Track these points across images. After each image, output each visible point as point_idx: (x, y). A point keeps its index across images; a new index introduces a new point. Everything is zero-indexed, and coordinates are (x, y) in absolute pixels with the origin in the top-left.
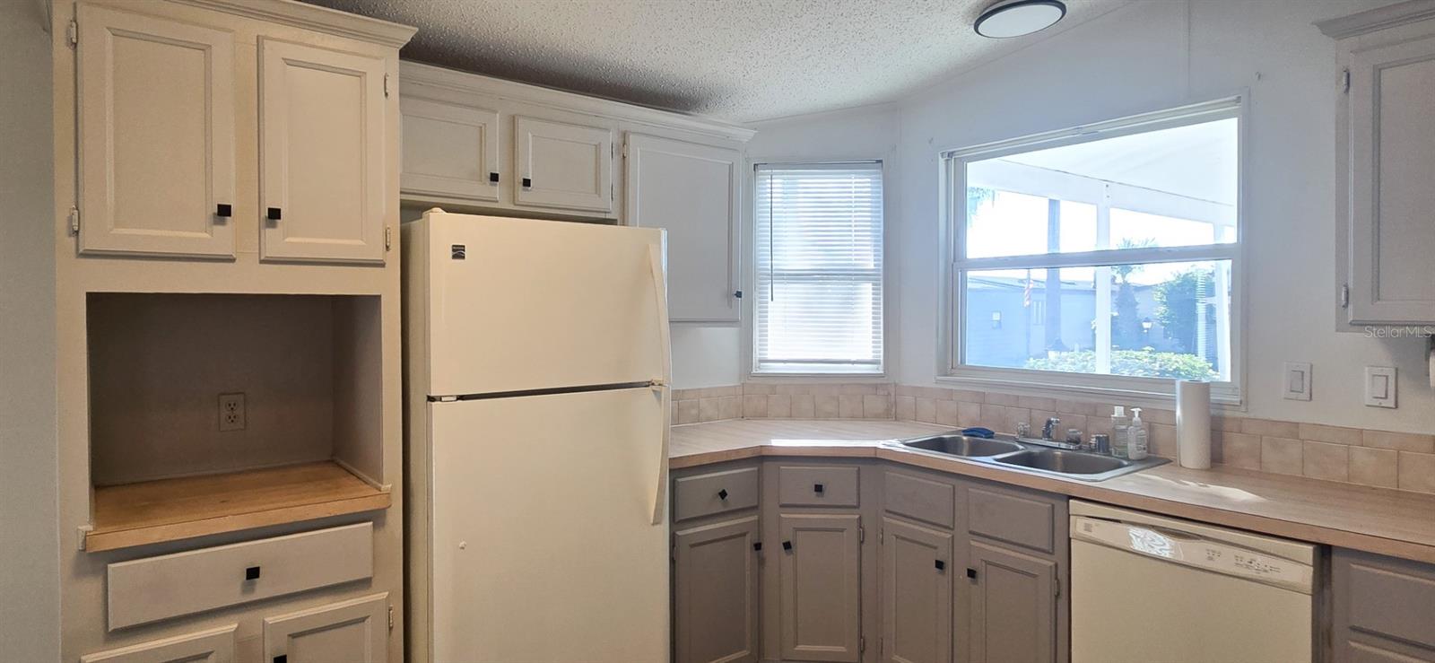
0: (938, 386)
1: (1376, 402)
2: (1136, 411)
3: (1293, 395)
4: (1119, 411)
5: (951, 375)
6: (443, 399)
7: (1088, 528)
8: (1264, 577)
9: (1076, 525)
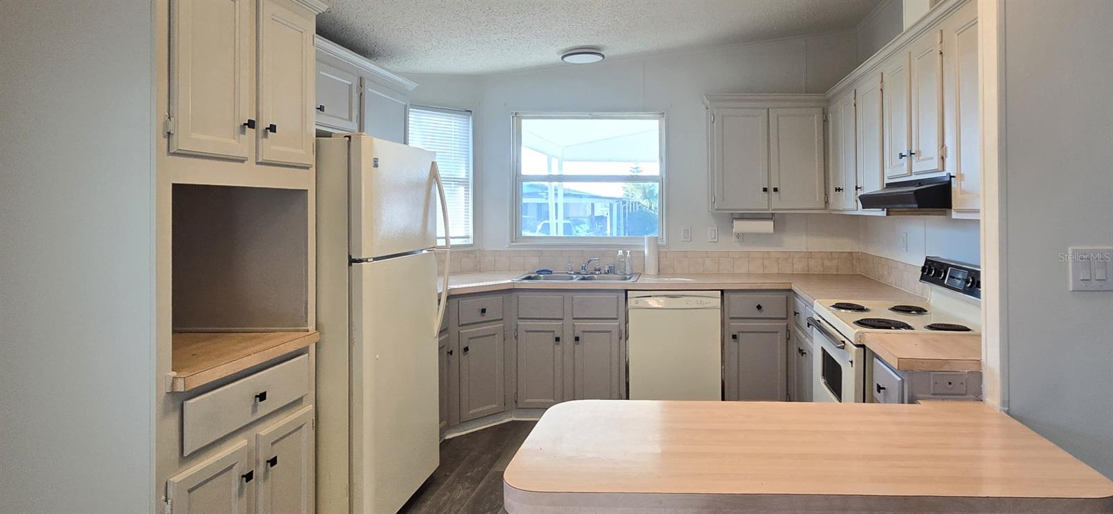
0: (509, 249)
1: (712, 240)
2: (628, 251)
3: (685, 240)
4: (620, 252)
5: (516, 242)
6: (369, 260)
7: (637, 302)
8: (706, 306)
9: (631, 302)
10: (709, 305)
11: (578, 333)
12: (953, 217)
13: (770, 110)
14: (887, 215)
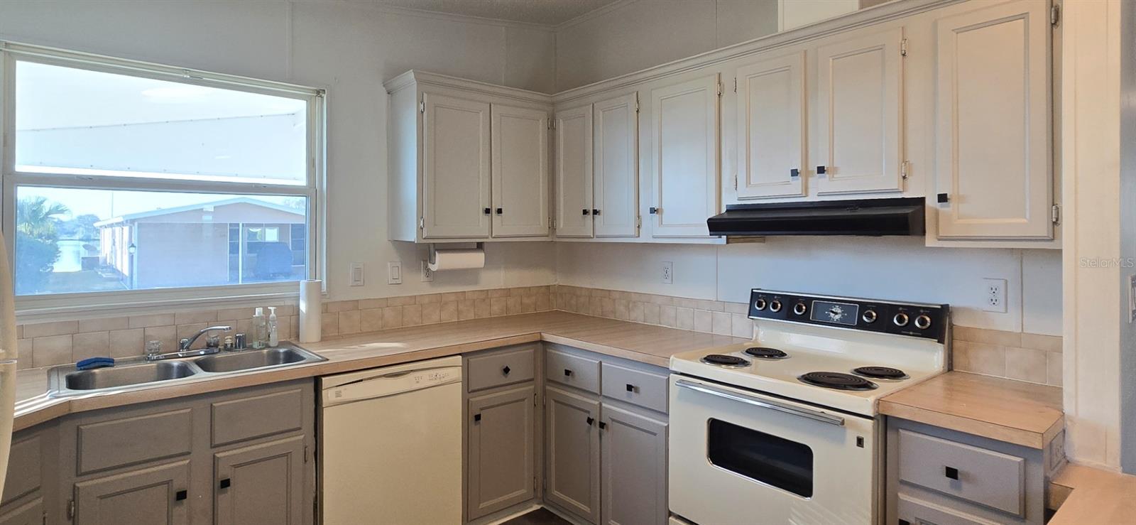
1: (394, 281)
2: (272, 309)
3: (356, 284)
4: (259, 311)
7: (338, 394)
8: (443, 380)
9: (328, 396)
10: (447, 379)
11: (224, 473)
12: (927, 245)
13: (492, 105)
14: (728, 243)
